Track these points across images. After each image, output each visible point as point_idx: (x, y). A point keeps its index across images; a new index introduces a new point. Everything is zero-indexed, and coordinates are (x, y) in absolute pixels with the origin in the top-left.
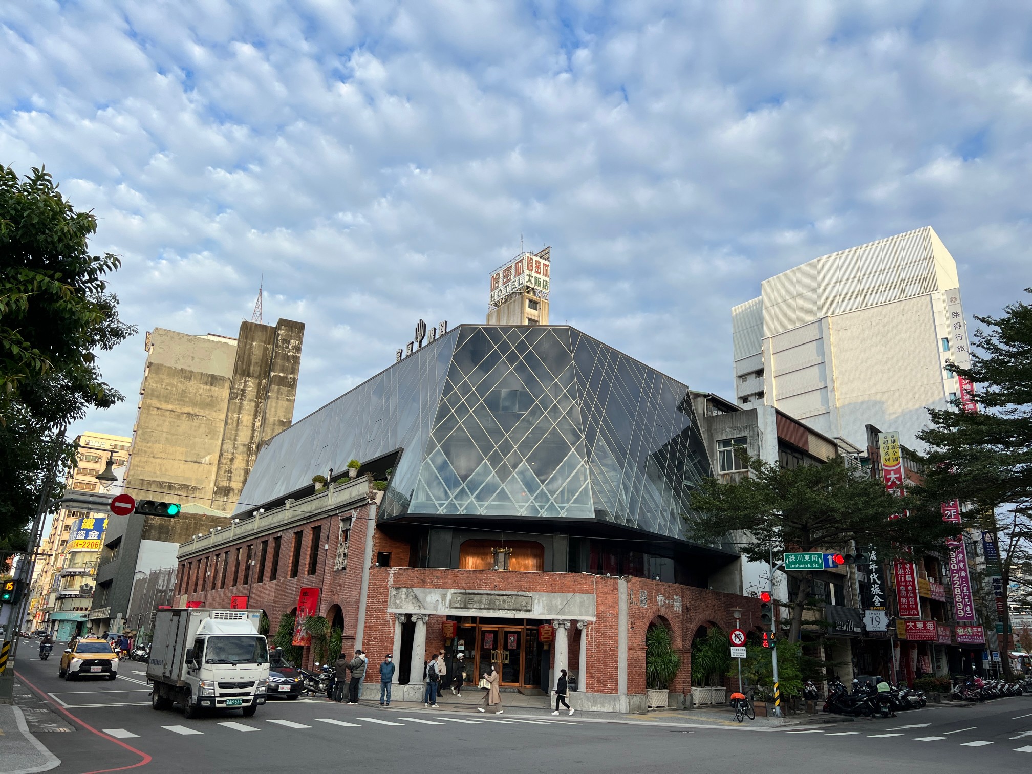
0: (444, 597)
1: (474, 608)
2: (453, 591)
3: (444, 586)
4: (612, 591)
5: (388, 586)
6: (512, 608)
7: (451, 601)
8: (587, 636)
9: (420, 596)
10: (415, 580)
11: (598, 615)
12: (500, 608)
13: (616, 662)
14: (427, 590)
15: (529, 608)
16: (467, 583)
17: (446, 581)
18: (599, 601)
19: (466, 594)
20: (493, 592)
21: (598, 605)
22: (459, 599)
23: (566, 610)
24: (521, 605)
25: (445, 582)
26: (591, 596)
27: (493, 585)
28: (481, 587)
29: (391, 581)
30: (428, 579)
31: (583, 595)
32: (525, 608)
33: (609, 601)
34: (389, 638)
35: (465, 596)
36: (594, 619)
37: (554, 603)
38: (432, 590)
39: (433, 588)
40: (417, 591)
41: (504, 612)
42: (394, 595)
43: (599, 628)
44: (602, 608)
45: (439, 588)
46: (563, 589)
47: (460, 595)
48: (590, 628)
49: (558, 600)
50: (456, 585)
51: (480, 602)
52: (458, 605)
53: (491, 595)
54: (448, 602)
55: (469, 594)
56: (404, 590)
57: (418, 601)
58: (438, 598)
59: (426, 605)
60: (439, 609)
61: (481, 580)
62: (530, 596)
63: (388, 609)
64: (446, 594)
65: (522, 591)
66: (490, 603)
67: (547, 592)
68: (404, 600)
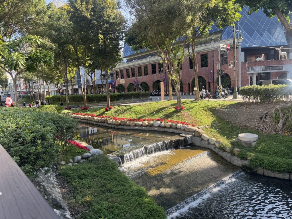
0: (261, 69)
1: (268, 70)
2: (263, 66)
3: (260, 65)
5: (246, 67)
6: (278, 69)
9: (255, 69)
10: (253, 65)
12: (274, 69)
14: (256, 67)
16: (266, 64)
19: (266, 67)
20: (273, 66)
22: (264, 68)
27: (273, 64)
28: (270, 65)
29: (247, 65)
30: (256, 64)
32: (281, 69)
39: (258, 66)
40: (254, 67)
41: (276, 70)
42: (248, 69)
46: (290, 63)
49: (289, 66)
51: (270, 68)
52: (264, 70)
54: (262, 69)
55: (267, 67)
56: (250, 67)
57: (254, 70)
58: (259, 68)
59: (256, 71)
60: (259, 71)
61: (270, 63)
62: (282, 66)
63: (247, 72)
64: (261, 67)
65: (280, 65)
66: (272, 69)
67: (286, 64)
68: (251, 70)
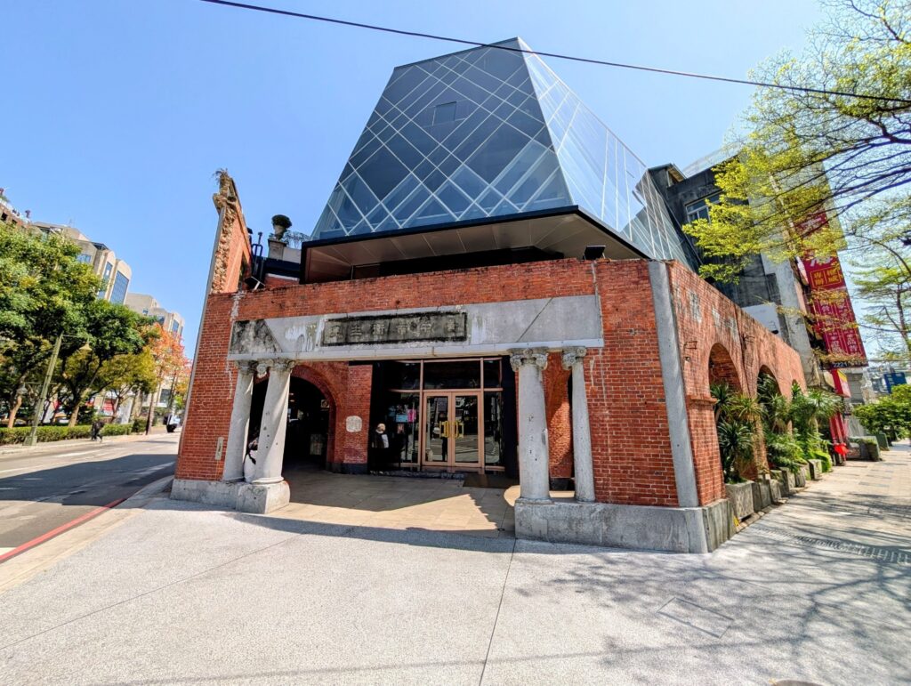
1: (361, 343)
2: (326, 317)
3: (313, 311)
4: (637, 283)
5: (231, 320)
6: (428, 336)
7: (323, 334)
8: (587, 378)
9: (276, 334)
10: (270, 306)
11: (609, 334)
12: (406, 338)
13: (666, 432)
14: (287, 320)
15: (461, 334)
16: (349, 303)
17: (317, 302)
18: (609, 306)
19: (347, 319)
20: (393, 312)
21: (606, 313)
22: (336, 330)
23: (537, 331)
24: (446, 331)
25: (315, 304)
26: (590, 299)
27: (394, 300)
28: (372, 306)
30: (288, 303)
31: (572, 299)
32: (453, 335)
33: (632, 302)
34: (225, 402)
35: (345, 325)
36: (600, 343)
37: (510, 319)
38: (295, 319)
39: (296, 315)
40: (271, 323)
41: (414, 344)
42: (239, 333)
43: (613, 361)
44: (615, 320)
45: (305, 315)
46: (528, 293)
47: (339, 323)
48: (592, 362)
49: (518, 314)
50: (332, 306)
51: (372, 331)
52: (334, 340)
53: (390, 317)
54: (318, 337)
55: (352, 319)
56: (253, 323)
57: (272, 339)
58: (303, 331)
59: (284, 345)
60: (303, 349)
61: (373, 294)
62: (462, 311)
63: (229, 355)
64: (316, 324)
65: (447, 304)
66: (389, 332)
67: (495, 301)
68: (252, 339)
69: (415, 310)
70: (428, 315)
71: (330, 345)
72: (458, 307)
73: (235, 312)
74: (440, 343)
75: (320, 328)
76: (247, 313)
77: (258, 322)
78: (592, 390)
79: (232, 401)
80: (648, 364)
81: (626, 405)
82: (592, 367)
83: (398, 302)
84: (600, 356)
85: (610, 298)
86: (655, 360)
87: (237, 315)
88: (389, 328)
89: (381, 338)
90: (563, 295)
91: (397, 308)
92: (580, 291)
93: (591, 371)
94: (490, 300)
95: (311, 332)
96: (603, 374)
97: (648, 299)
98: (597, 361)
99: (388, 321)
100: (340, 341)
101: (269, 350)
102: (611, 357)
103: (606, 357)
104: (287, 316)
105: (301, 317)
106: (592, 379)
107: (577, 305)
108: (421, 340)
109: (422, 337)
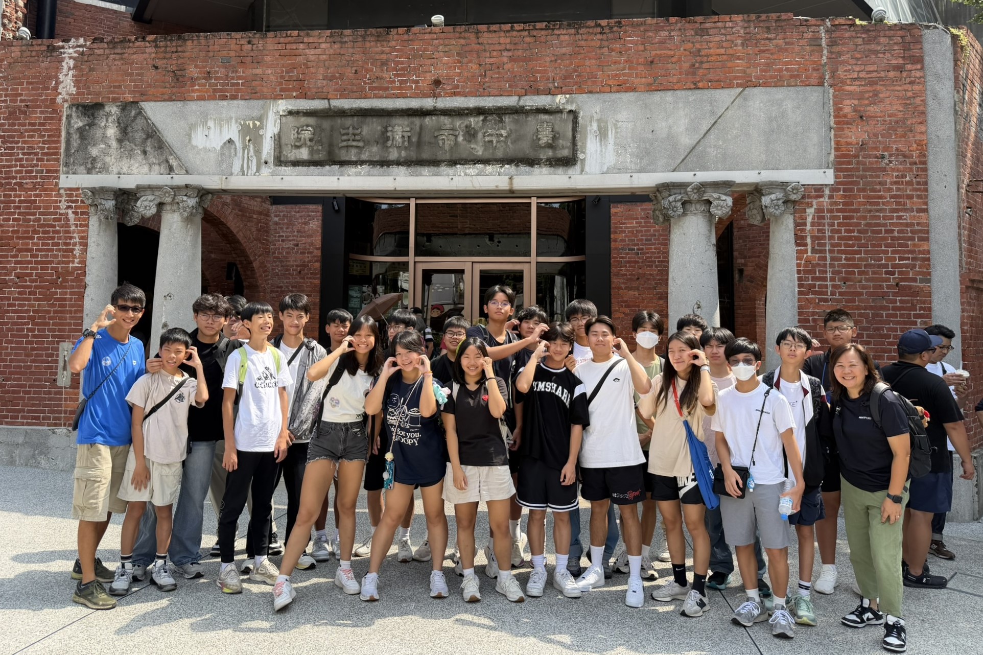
0: (253, 137)
1: (362, 163)
2: (283, 105)
3: (253, 92)
4: (900, 68)
5: (59, 99)
6: (499, 154)
7: (278, 140)
8: (799, 240)
9: (170, 130)
10: (150, 75)
11: (845, 161)
12: (455, 156)
14: (193, 107)
15: (565, 153)
16: (332, 78)
17: (258, 71)
18: (847, 110)
19: (331, 113)
20: (428, 103)
21: (841, 122)
22: (307, 134)
23: (712, 152)
24: (534, 145)
25: (254, 79)
26: (814, 95)
27: (430, 77)
28: (383, 91)
30: (193, 71)
31: (779, 93)
32: (550, 153)
34: (68, 272)
35: (326, 124)
36: (827, 177)
37: (662, 127)
38: (211, 105)
39: (214, 98)
41: (472, 170)
42: (81, 131)
43: (850, 210)
44: (855, 135)
45: (234, 98)
46: (698, 76)
47: (311, 120)
48: (810, 211)
49: (677, 116)
50: (294, 83)
51: (384, 139)
52: (304, 154)
53: (420, 113)
54: (268, 147)
55: (343, 113)
56: (113, 109)
57: (161, 145)
58: (232, 131)
59: (191, 158)
60: (236, 168)
61: (384, 63)
62: (569, 107)
63: (63, 177)
64: (260, 119)
65: (538, 92)
66: (419, 144)
67: (633, 89)
68: (114, 144)
69: (472, 102)
70: (500, 112)
71: (296, 163)
72: (560, 99)
73: (67, 85)
74: (524, 168)
75: (271, 128)
76: (97, 88)
77: (125, 107)
78: (808, 261)
79: (83, 271)
80: (907, 217)
81: (864, 287)
82: (809, 220)
83: (437, 83)
84: (826, 200)
85: (851, 95)
86: (920, 210)
87: (74, 90)
88: (420, 135)
89: (403, 154)
90: (765, 85)
91: (435, 96)
92: (795, 79)
93: (808, 227)
94: (623, 87)
95: (252, 135)
96: (828, 234)
97: (918, 101)
98: (819, 210)
99: (417, 121)
100: (316, 157)
101: (156, 167)
102: (845, 204)
103: (836, 203)
104: (192, 100)
105: (225, 103)
106: (809, 241)
107: (789, 105)
108: (486, 162)
109: (487, 155)
